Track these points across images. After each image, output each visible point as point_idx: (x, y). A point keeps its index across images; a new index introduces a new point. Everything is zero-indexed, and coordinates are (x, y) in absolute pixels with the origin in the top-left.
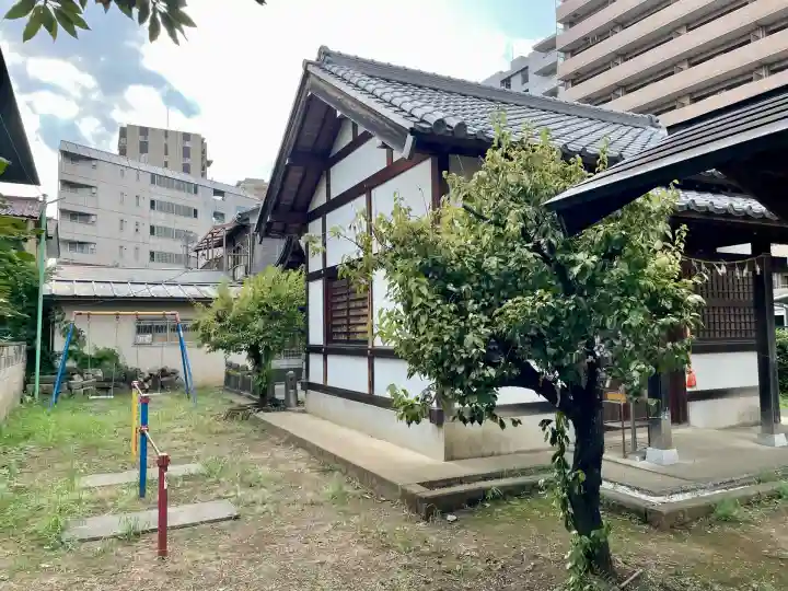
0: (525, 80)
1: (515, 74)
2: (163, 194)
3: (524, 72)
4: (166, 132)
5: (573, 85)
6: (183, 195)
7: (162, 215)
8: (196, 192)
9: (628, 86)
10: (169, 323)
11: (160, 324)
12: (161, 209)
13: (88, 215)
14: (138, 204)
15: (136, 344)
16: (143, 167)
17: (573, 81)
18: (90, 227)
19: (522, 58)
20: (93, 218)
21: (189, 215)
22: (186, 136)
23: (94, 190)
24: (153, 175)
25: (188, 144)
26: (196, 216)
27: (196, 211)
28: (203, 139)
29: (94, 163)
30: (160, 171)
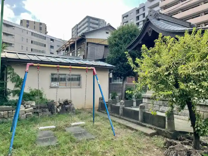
0: (144, 10)
1: (140, 8)
2: (35, 39)
3: (144, 8)
4: (35, 22)
5: (164, 9)
6: (41, 40)
7: (35, 46)
8: (45, 39)
9: (183, 9)
10: (67, 77)
11: (63, 77)
12: (34, 44)
13: (11, 44)
14: (27, 42)
15: (51, 87)
16: (29, 30)
17: (164, 8)
18: (12, 47)
19: (143, 4)
20: (13, 45)
21: (43, 46)
22: (41, 24)
23: (13, 36)
24: (32, 33)
25: (41, 26)
26: (45, 46)
27: (45, 45)
28: (46, 25)
29: (14, 28)
30: (34, 32)
